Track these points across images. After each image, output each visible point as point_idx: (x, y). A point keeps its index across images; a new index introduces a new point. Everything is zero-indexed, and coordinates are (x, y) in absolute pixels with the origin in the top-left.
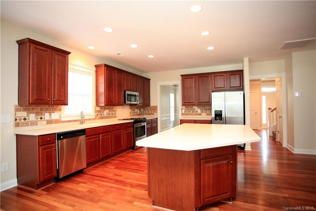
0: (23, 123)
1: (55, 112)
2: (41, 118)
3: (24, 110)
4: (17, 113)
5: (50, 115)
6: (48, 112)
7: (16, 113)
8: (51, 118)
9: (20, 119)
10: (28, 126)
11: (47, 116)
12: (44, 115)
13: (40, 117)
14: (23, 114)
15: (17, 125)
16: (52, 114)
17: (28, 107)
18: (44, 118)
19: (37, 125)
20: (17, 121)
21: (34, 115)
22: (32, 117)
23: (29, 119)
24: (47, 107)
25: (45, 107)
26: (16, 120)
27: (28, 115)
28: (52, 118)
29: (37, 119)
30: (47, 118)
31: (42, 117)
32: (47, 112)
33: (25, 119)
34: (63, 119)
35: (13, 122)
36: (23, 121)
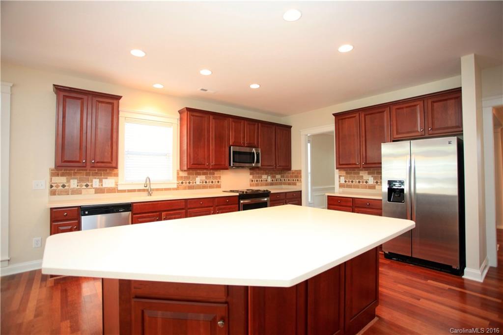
0: (61, 191)
1: (108, 177)
2: (87, 186)
3: (63, 175)
4: (53, 178)
5: (101, 181)
6: (98, 178)
7: (51, 179)
8: (102, 185)
9: (57, 186)
10: (68, 194)
11: (96, 183)
12: (92, 182)
13: (85, 184)
14: (62, 180)
15: (53, 193)
16: (104, 180)
17: (68, 171)
18: (92, 186)
19: (81, 193)
20: (52, 188)
21: (76, 181)
22: (74, 183)
23: (69, 186)
24: (96, 171)
25: (94, 172)
26: (51, 186)
27: (68, 181)
28: (104, 186)
29: (81, 186)
30: (96, 185)
31: (88, 184)
32: (96, 178)
33: (64, 186)
34: (120, 188)
35: (47, 190)
36: (61, 188)
